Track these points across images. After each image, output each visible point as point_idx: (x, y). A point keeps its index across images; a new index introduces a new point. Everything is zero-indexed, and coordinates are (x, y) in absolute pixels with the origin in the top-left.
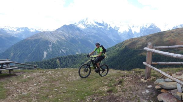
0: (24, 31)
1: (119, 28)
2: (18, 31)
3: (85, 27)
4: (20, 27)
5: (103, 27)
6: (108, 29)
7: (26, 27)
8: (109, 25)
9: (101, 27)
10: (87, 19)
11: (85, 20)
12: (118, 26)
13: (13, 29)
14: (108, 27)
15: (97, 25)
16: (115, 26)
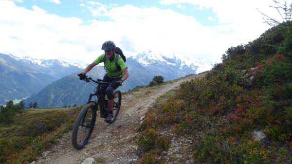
0: (52, 65)
1: (197, 67)
2: (43, 65)
3: (148, 63)
4: (46, 59)
5: (174, 65)
6: (182, 69)
7: (56, 60)
8: (182, 62)
9: (171, 64)
10: (150, 51)
11: (147, 53)
12: (196, 65)
13: (37, 61)
14: (182, 65)
15: (165, 61)
16: (192, 64)
